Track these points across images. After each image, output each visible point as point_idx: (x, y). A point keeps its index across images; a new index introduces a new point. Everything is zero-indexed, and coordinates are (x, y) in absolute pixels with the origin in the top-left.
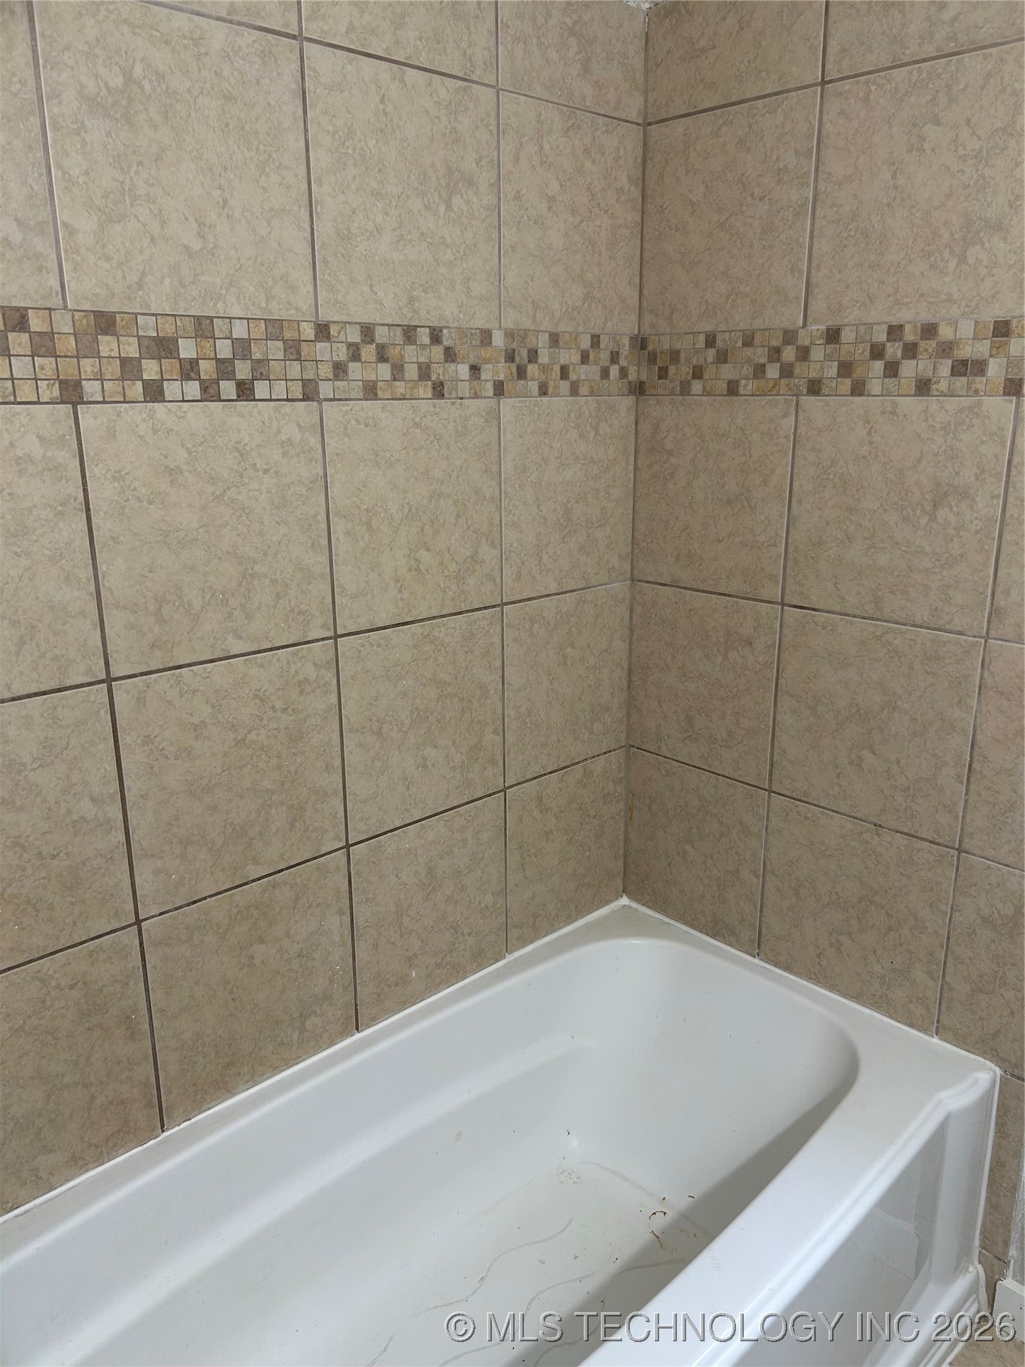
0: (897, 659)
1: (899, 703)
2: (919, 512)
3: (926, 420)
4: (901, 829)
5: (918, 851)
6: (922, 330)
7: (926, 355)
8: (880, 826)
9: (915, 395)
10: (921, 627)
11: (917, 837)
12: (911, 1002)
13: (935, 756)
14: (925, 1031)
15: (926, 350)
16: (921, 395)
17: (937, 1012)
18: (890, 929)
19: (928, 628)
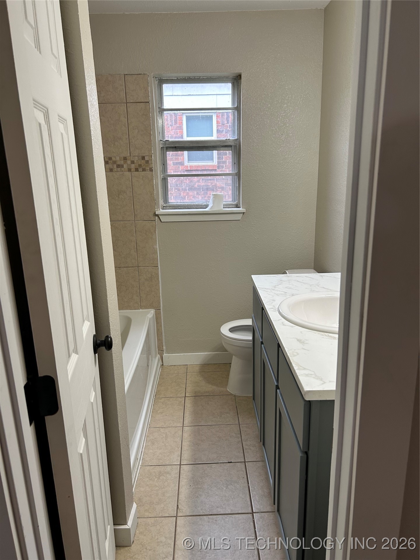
0: (117, 229)
1: (119, 238)
2: (115, 197)
3: (113, 177)
4: (125, 266)
5: (130, 270)
6: (109, 158)
7: (110, 164)
8: (120, 267)
9: (110, 172)
10: (121, 221)
11: (129, 267)
12: (134, 304)
13: (129, 248)
14: (138, 309)
15: (110, 163)
16: (111, 172)
17: (140, 304)
18: (127, 290)
19: (122, 221)
